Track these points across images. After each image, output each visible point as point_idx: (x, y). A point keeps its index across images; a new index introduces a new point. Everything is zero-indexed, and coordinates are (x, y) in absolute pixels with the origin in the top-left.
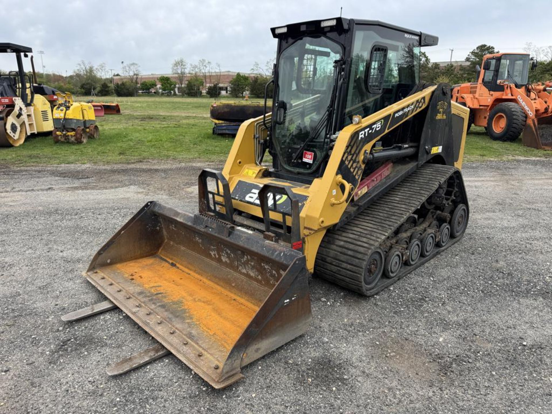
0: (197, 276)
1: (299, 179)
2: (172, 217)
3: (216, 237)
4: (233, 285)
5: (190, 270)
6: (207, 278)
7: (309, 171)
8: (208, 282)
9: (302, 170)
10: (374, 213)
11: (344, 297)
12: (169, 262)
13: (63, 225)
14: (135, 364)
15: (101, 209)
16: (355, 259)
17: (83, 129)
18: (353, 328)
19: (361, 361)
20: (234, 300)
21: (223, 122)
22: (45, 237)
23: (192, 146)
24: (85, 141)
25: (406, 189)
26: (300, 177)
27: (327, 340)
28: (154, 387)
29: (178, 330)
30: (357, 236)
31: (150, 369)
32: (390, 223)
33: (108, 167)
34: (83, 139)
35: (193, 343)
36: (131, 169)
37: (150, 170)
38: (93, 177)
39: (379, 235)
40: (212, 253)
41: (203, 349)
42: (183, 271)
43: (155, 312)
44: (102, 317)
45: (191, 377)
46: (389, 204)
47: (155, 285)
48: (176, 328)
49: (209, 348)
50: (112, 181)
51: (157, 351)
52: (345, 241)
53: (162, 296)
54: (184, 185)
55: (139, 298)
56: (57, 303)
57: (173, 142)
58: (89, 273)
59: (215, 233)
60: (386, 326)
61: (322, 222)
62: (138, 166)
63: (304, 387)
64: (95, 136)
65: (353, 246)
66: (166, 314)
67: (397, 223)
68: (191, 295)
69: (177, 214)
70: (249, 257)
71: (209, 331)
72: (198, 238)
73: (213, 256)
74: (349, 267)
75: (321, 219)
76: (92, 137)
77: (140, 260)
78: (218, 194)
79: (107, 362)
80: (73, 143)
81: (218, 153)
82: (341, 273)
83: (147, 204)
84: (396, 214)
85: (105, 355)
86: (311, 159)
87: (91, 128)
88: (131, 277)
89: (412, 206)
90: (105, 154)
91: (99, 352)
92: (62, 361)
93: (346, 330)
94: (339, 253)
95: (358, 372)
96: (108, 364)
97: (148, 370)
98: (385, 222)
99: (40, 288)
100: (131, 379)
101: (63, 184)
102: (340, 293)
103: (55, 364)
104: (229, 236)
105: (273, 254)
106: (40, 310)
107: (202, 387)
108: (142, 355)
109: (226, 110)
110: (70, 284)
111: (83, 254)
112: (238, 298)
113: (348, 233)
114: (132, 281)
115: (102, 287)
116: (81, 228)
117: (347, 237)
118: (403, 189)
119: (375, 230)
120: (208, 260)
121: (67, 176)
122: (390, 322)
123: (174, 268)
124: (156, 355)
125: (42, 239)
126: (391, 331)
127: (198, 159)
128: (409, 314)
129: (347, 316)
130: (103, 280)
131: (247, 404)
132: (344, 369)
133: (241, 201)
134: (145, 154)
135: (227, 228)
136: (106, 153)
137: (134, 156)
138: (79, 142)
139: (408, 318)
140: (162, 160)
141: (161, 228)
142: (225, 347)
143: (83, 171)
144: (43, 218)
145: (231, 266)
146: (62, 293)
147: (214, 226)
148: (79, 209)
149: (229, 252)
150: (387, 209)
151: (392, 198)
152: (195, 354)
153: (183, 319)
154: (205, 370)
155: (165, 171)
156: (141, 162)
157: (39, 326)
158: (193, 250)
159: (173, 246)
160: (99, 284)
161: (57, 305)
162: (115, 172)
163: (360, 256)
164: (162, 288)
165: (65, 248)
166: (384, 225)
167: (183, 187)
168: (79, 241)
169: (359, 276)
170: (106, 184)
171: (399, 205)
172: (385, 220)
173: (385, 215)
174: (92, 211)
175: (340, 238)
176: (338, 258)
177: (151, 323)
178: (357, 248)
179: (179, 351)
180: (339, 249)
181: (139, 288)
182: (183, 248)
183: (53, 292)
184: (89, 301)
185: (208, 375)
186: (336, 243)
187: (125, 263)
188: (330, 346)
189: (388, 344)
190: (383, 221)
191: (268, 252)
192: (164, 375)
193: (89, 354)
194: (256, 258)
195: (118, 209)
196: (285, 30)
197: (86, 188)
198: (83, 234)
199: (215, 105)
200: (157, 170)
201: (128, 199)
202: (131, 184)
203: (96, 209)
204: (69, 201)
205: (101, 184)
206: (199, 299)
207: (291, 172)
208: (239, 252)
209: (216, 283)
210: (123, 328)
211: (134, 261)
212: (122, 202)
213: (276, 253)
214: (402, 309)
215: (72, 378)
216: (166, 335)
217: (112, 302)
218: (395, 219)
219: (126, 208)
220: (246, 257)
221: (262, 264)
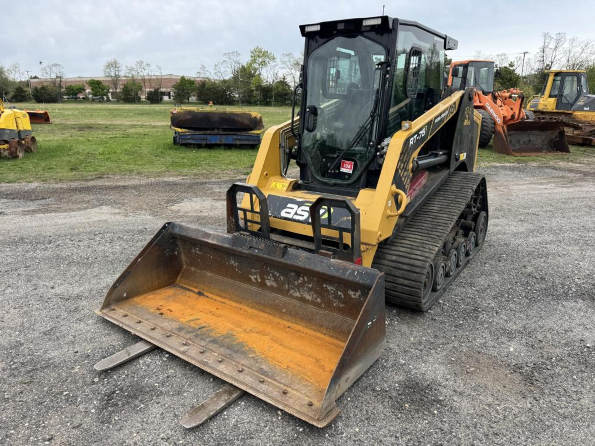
0: (234, 304)
1: (335, 190)
2: (200, 239)
3: (264, 258)
4: (284, 311)
5: (225, 298)
6: (248, 306)
7: (349, 182)
8: (250, 310)
9: (339, 181)
10: (417, 224)
11: (398, 314)
12: (194, 292)
13: (38, 256)
14: (211, 411)
15: (78, 234)
16: (412, 274)
17: (18, 142)
18: (423, 346)
19: (447, 380)
20: (289, 327)
21: (187, 130)
22: (22, 271)
23: (155, 158)
24: (21, 155)
25: (441, 198)
26: (337, 189)
27: (404, 362)
28: (243, 434)
29: (245, 366)
30: (409, 249)
31: (228, 416)
32: (439, 234)
33: (64, 186)
34: (18, 153)
35: (269, 380)
36: (94, 187)
37: (117, 187)
38: (49, 197)
39: (431, 247)
40: (253, 278)
41: (285, 385)
42: (215, 300)
43: (209, 349)
44: (141, 362)
45: (280, 418)
46: (428, 213)
47: (192, 318)
48: (243, 365)
49: (291, 384)
50: (75, 202)
51: (230, 394)
52: (396, 255)
53: (207, 330)
54: (165, 203)
55: (181, 335)
56: (76, 350)
57: (130, 155)
58: (105, 311)
59: (264, 254)
60: (453, 341)
61: (381, 235)
62: (99, 183)
63: (405, 414)
64: (32, 149)
65: (407, 259)
66: (222, 350)
67: (445, 233)
68: (239, 326)
69: (208, 235)
70: (306, 278)
71: (280, 364)
72: (233, 262)
73: (253, 280)
74: (406, 282)
75: (379, 233)
76: (29, 150)
77: (159, 291)
78: (252, 211)
79: (173, 413)
80: (5, 158)
81: (189, 166)
82: (397, 290)
83: (165, 225)
84: (441, 224)
85: (167, 405)
86: (351, 169)
87: (27, 140)
88: (158, 312)
89: (454, 215)
90: (53, 170)
91: (158, 403)
92: (117, 418)
93: (417, 349)
94: (392, 269)
95: (450, 392)
96: (175, 416)
97: (226, 417)
98: (433, 233)
99: (45, 334)
100: (211, 430)
101: (15, 207)
102: (392, 311)
103: (109, 423)
104: (283, 257)
105: (344, 273)
106: (57, 361)
107: (298, 428)
108: (215, 399)
109: (188, 117)
110: (81, 326)
111: (81, 289)
112: (293, 325)
113: (397, 246)
114: (163, 316)
115: (129, 326)
116: (64, 259)
117: (397, 251)
118: (437, 198)
119: (425, 242)
120: (246, 285)
121: (17, 197)
122: (455, 336)
123: (203, 297)
124: (231, 398)
125: (19, 275)
126: (461, 346)
127: (167, 173)
128: (470, 327)
129: (411, 334)
130: (126, 318)
131: (355, 441)
132: (435, 390)
133: (275, 217)
134: (103, 169)
135: (281, 248)
136: (53, 168)
137: (90, 172)
138: (14, 156)
139: (471, 330)
140: (124, 175)
141: (179, 253)
142: (307, 381)
143: (33, 191)
144: (8, 249)
145: (279, 290)
146: (77, 338)
147: (262, 246)
148: (50, 236)
149: (278, 275)
150: (428, 219)
151: (431, 208)
152: (279, 392)
153: (244, 353)
154: (298, 408)
155: (135, 187)
156: (101, 178)
157: (67, 380)
158: (225, 276)
159: (195, 272)
160: (123, 323)
161: (76, 352)
162: (76, 190)
163: (418, 270)
164: (202, 321)
165: (54, 283)
166: (433, 236)
167: (166, 205)
168: (69, 275)
169: (418, 291)
170: (70, 205)
171: (439, 215)
172: (432, 231)
173: (430, 226)
174: (68, 237)
175: (390, 252)
176: (392, 273)
177: (210, 362)
178: (412, 262)
179: (258, 391)
180: (394, 264)
181: (174, 323)
182: (209, 274)
183: (65, 337)
184: (115, 343)
185: (303, 414)
186: (387, 258)
187: (143, 296)
188: (410, 368)
189: (463, 359)
190: (430, 232)
191: (338, 271)
192: (248, 421)
193: (147, 406)
194: (315, 279)
195: (100, 233)
196: (318, 28)
197: (47, 211)
198: (69, 264)
199: (175, 112)
200: (125, 187)
201: (106, 221)
202: (102, 204)
203: (72, 235)
204: (32, 227)
205: (65, 206)
206: (250, 330)
207: (326, 184)
208: (293, 274)
209: (261, 310)
210: (173, 371)
211: (152, 293)
212: (101, 226)
213: (348, 272)
214: (461, 322)
215: (138, 438)
216: (235, 374)
217: (149, 343)
218: (442, 230)
219: (108, 232)
220: (301, 279)
221: (324, 286)
